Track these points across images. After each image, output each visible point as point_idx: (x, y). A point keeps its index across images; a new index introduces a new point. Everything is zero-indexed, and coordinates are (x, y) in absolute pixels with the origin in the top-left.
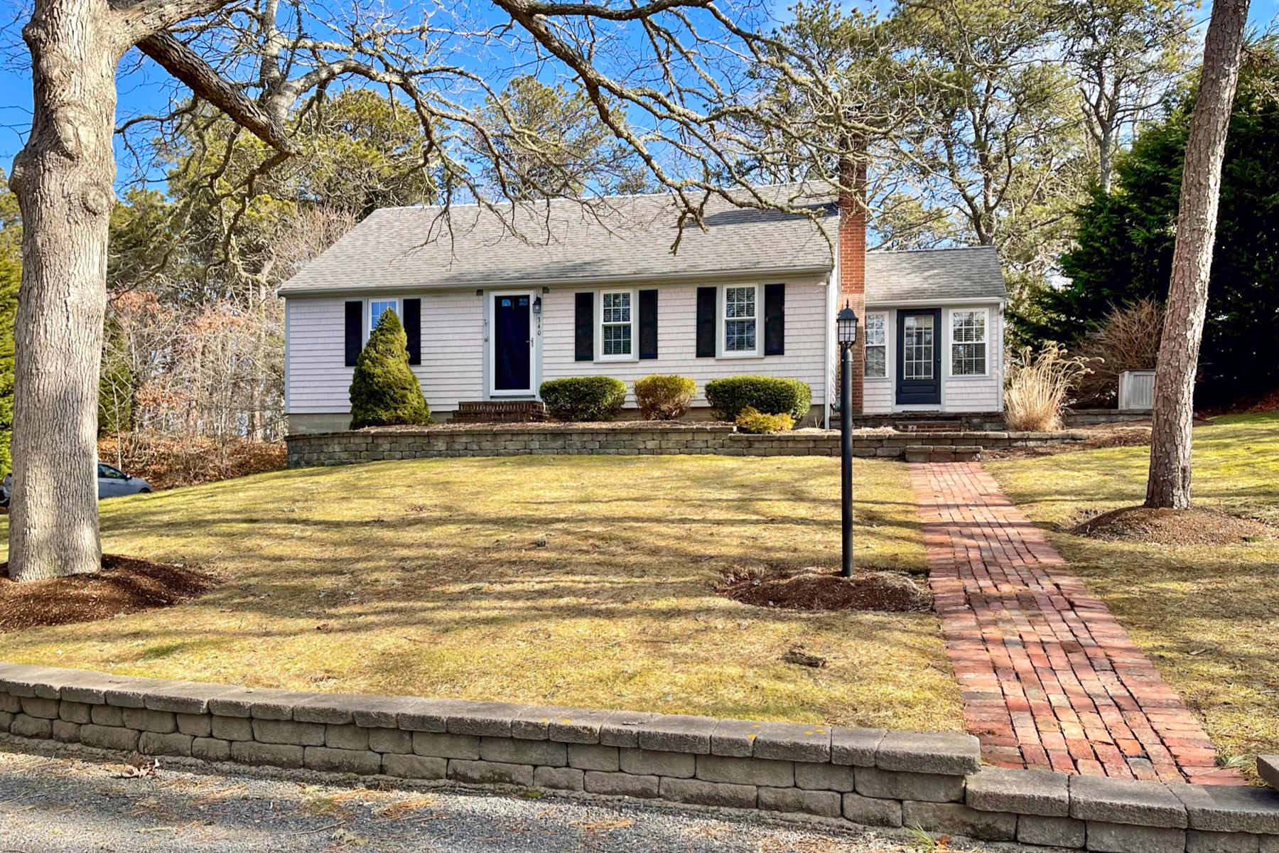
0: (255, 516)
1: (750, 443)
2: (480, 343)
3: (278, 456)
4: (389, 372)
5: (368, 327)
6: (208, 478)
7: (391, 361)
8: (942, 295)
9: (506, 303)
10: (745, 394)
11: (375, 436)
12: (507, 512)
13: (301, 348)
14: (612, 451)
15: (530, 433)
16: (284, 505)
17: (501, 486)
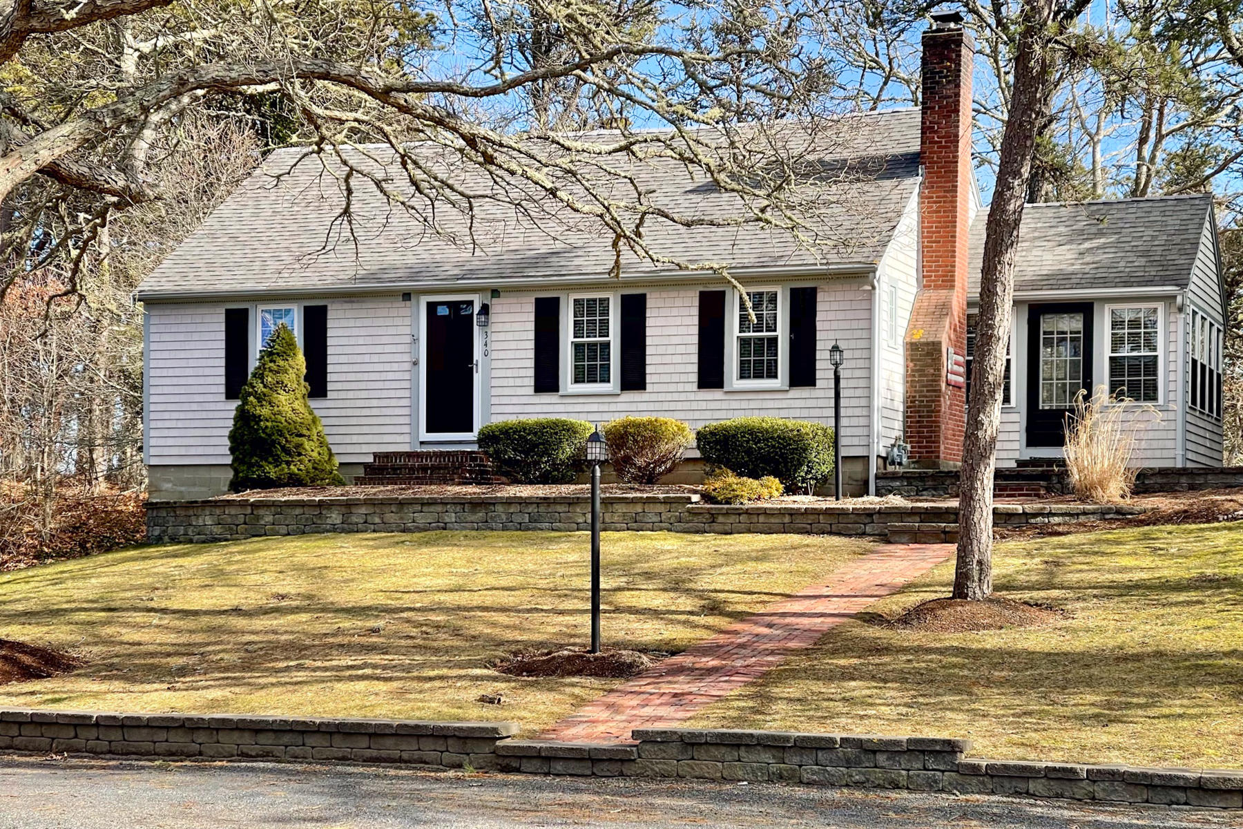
0: (113, 605)
1: (713, 517)
2: (407, 366)
3: (133, 514)
4: (280, 413)
5: (256, 345)
6: (23, 549)
7: (282, 398)
8: (1095, 282)
9: (443, 311)
10: (741, 446)
11: (256, 505)
12: (368, 601)
13: (165, 372)
14: (544, 525)
15: (444, 503)
16: (142, 593)
17: (381, 571)
